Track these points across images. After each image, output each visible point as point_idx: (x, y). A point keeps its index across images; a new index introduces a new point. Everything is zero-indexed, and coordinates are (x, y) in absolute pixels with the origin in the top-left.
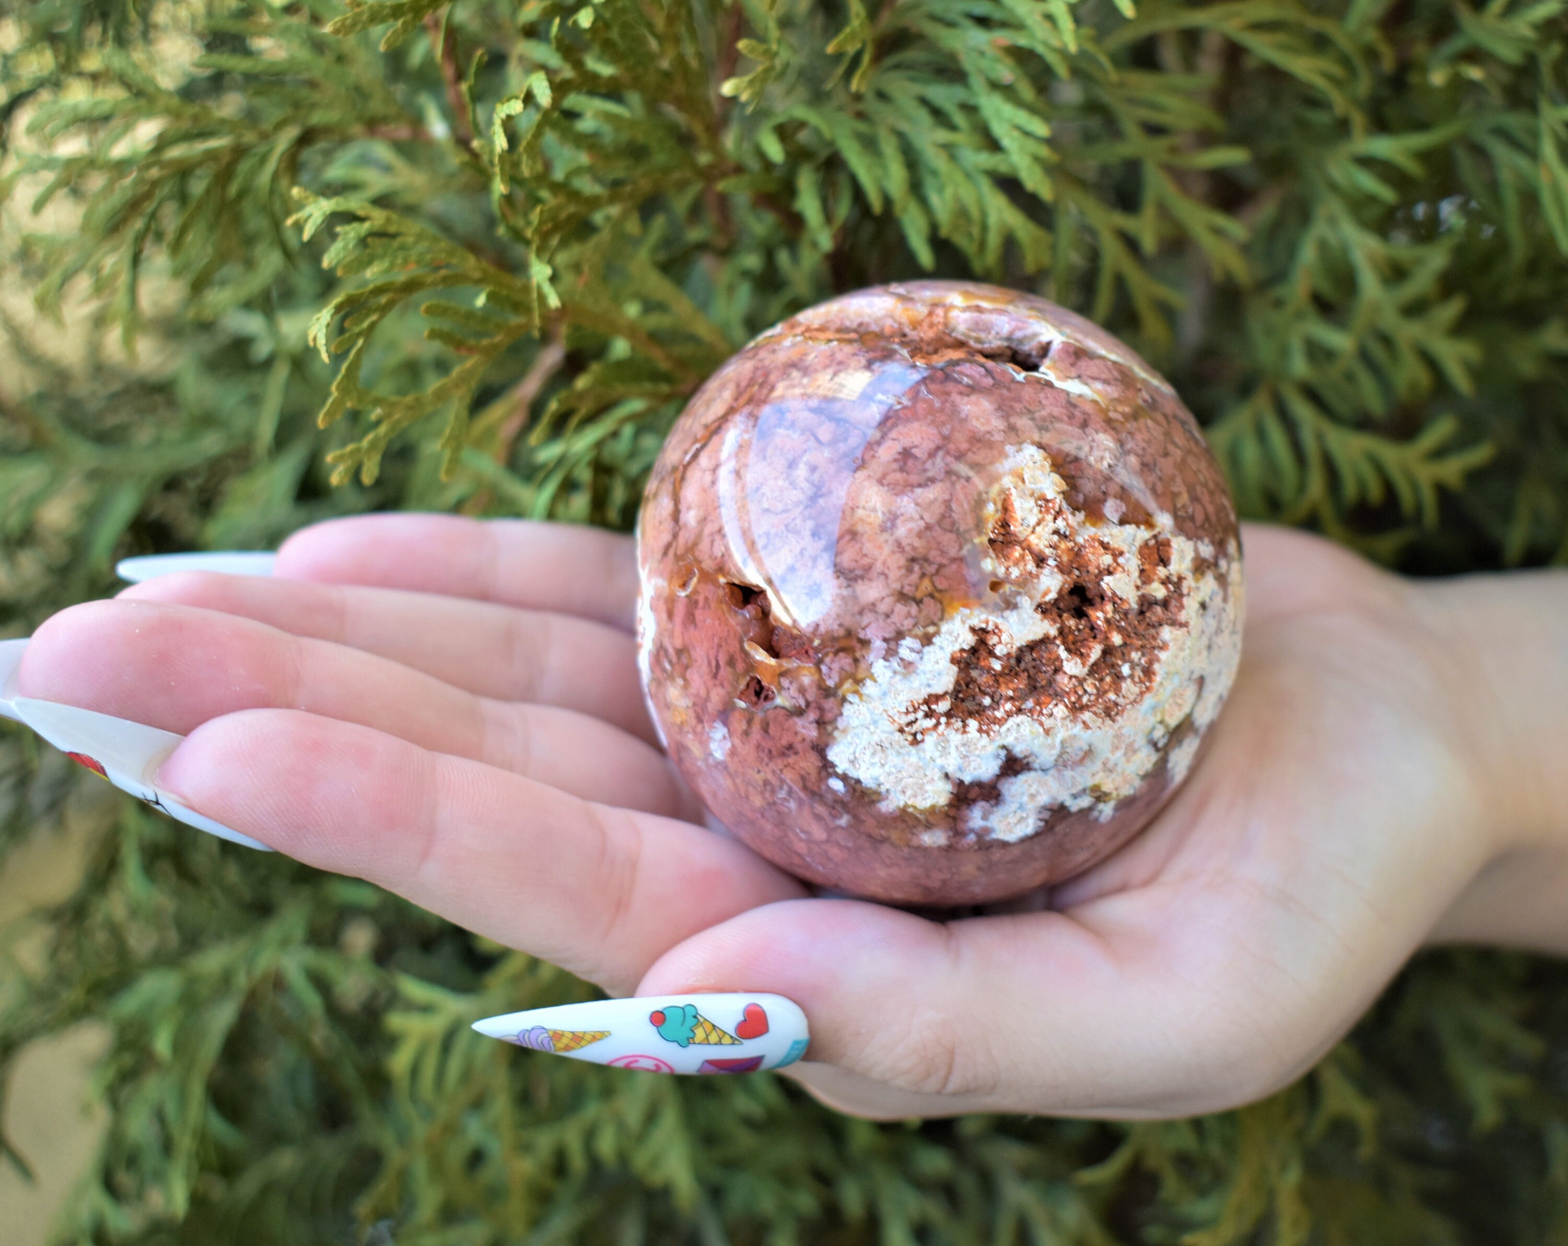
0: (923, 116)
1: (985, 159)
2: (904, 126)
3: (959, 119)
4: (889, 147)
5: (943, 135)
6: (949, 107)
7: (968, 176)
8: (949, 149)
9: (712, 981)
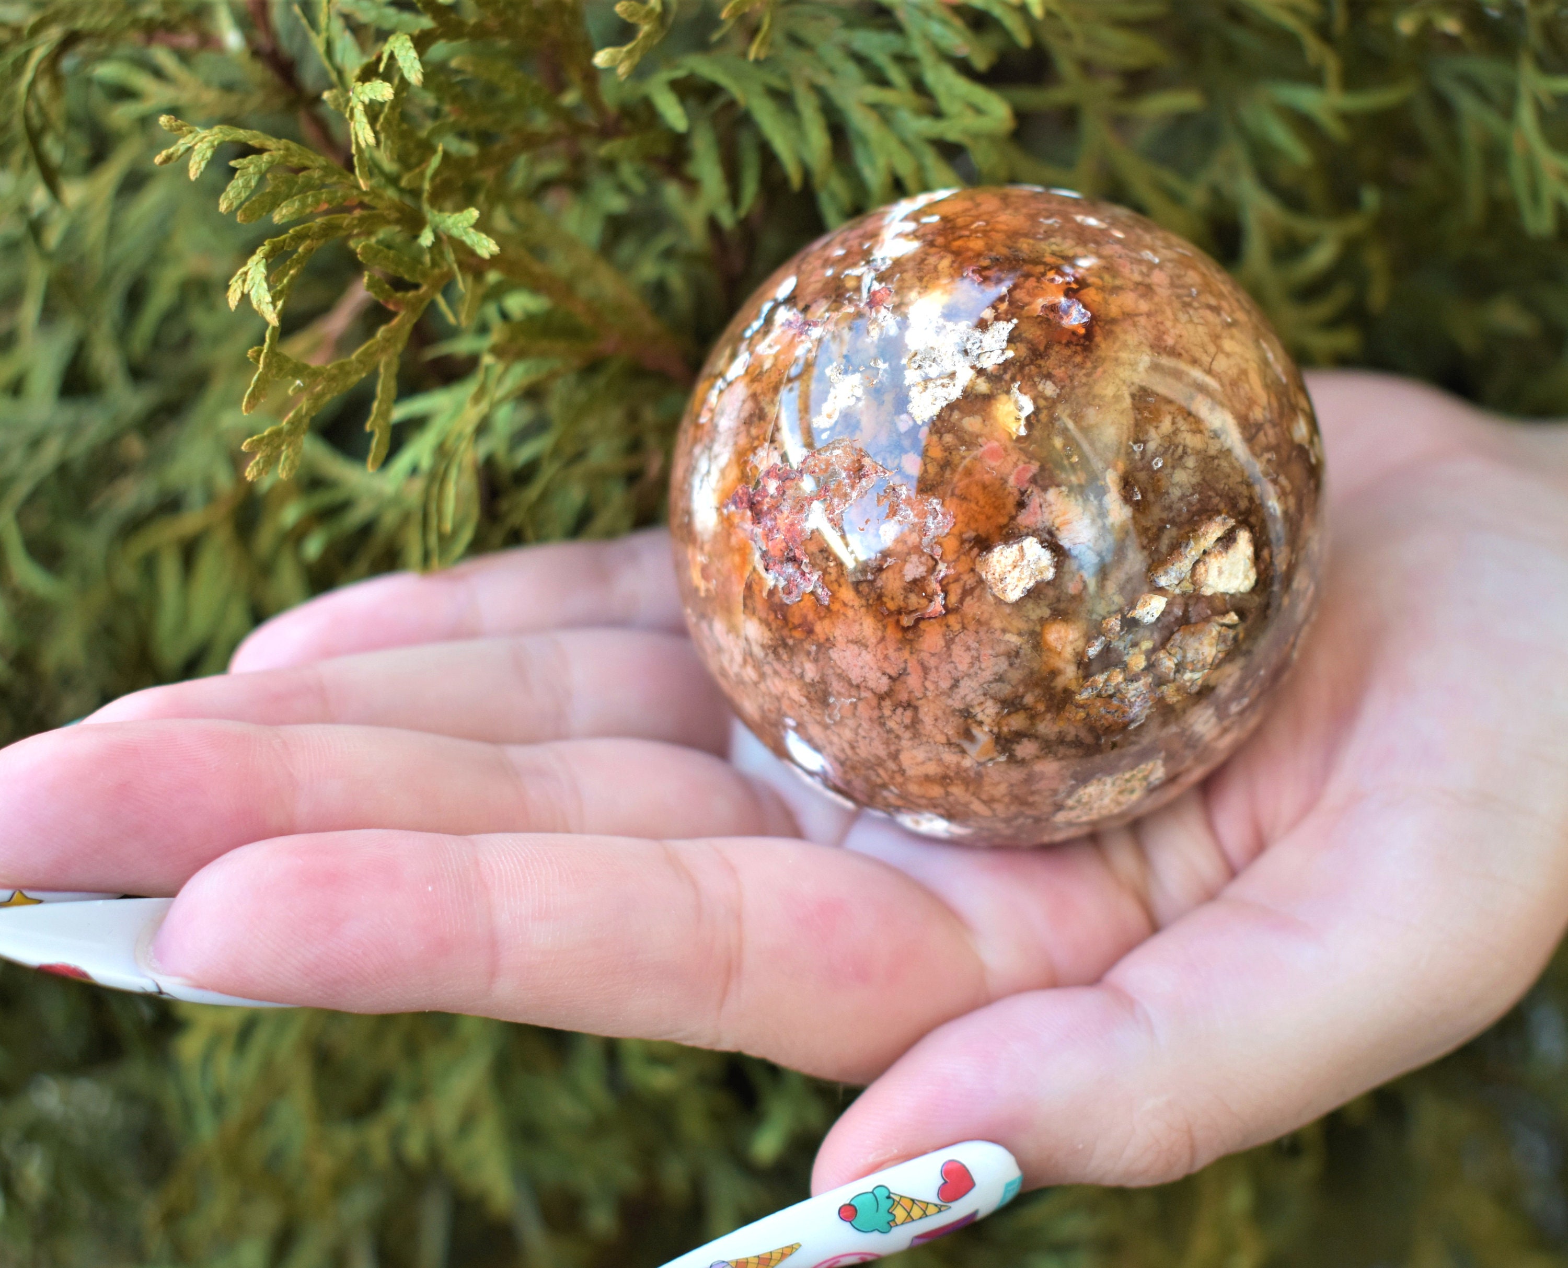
0: (851, 70)
1: (924, 126)
2: (823, 80)
3: (895, 74)
4: (808, 107)
5: (873, 93)
6: (882, 59)
7: (905, 144)
8: (882, 112)
9: (896, 1151)
